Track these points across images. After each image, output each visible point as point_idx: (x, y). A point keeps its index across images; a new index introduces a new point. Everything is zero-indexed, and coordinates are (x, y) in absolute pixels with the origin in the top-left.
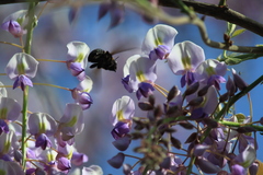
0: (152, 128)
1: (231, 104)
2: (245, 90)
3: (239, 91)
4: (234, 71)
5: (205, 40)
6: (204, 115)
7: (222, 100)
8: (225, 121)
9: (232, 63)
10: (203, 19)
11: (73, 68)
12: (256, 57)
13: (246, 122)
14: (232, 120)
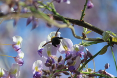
0: (51, 74)
1: (86, 64)
2: (92, 58)
3: (89, 58)
4: (87, 50)
5: (74, 35)
6: (74, 69)
7: (82, 62)
8: (83, 72)
9: (86, 46)
10: (73, 26)
11: (15, 48)
12: (96, 43)
13: (92, 72)
14: (86, 71)
